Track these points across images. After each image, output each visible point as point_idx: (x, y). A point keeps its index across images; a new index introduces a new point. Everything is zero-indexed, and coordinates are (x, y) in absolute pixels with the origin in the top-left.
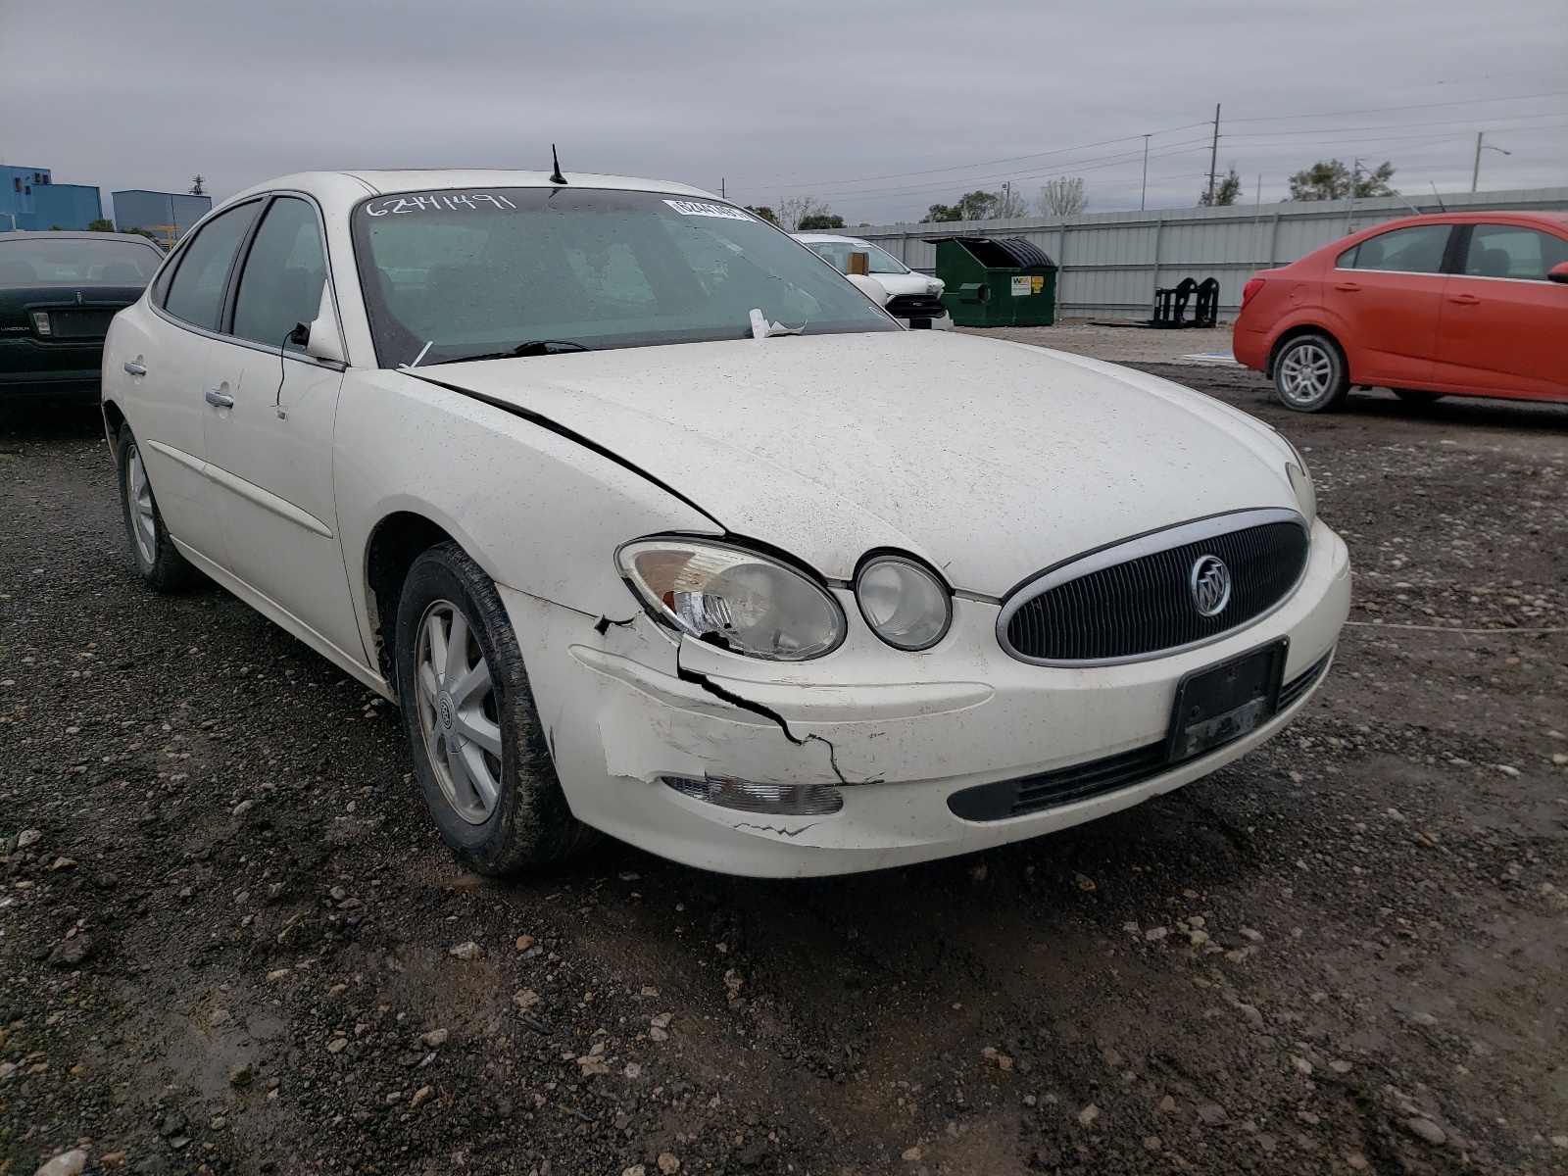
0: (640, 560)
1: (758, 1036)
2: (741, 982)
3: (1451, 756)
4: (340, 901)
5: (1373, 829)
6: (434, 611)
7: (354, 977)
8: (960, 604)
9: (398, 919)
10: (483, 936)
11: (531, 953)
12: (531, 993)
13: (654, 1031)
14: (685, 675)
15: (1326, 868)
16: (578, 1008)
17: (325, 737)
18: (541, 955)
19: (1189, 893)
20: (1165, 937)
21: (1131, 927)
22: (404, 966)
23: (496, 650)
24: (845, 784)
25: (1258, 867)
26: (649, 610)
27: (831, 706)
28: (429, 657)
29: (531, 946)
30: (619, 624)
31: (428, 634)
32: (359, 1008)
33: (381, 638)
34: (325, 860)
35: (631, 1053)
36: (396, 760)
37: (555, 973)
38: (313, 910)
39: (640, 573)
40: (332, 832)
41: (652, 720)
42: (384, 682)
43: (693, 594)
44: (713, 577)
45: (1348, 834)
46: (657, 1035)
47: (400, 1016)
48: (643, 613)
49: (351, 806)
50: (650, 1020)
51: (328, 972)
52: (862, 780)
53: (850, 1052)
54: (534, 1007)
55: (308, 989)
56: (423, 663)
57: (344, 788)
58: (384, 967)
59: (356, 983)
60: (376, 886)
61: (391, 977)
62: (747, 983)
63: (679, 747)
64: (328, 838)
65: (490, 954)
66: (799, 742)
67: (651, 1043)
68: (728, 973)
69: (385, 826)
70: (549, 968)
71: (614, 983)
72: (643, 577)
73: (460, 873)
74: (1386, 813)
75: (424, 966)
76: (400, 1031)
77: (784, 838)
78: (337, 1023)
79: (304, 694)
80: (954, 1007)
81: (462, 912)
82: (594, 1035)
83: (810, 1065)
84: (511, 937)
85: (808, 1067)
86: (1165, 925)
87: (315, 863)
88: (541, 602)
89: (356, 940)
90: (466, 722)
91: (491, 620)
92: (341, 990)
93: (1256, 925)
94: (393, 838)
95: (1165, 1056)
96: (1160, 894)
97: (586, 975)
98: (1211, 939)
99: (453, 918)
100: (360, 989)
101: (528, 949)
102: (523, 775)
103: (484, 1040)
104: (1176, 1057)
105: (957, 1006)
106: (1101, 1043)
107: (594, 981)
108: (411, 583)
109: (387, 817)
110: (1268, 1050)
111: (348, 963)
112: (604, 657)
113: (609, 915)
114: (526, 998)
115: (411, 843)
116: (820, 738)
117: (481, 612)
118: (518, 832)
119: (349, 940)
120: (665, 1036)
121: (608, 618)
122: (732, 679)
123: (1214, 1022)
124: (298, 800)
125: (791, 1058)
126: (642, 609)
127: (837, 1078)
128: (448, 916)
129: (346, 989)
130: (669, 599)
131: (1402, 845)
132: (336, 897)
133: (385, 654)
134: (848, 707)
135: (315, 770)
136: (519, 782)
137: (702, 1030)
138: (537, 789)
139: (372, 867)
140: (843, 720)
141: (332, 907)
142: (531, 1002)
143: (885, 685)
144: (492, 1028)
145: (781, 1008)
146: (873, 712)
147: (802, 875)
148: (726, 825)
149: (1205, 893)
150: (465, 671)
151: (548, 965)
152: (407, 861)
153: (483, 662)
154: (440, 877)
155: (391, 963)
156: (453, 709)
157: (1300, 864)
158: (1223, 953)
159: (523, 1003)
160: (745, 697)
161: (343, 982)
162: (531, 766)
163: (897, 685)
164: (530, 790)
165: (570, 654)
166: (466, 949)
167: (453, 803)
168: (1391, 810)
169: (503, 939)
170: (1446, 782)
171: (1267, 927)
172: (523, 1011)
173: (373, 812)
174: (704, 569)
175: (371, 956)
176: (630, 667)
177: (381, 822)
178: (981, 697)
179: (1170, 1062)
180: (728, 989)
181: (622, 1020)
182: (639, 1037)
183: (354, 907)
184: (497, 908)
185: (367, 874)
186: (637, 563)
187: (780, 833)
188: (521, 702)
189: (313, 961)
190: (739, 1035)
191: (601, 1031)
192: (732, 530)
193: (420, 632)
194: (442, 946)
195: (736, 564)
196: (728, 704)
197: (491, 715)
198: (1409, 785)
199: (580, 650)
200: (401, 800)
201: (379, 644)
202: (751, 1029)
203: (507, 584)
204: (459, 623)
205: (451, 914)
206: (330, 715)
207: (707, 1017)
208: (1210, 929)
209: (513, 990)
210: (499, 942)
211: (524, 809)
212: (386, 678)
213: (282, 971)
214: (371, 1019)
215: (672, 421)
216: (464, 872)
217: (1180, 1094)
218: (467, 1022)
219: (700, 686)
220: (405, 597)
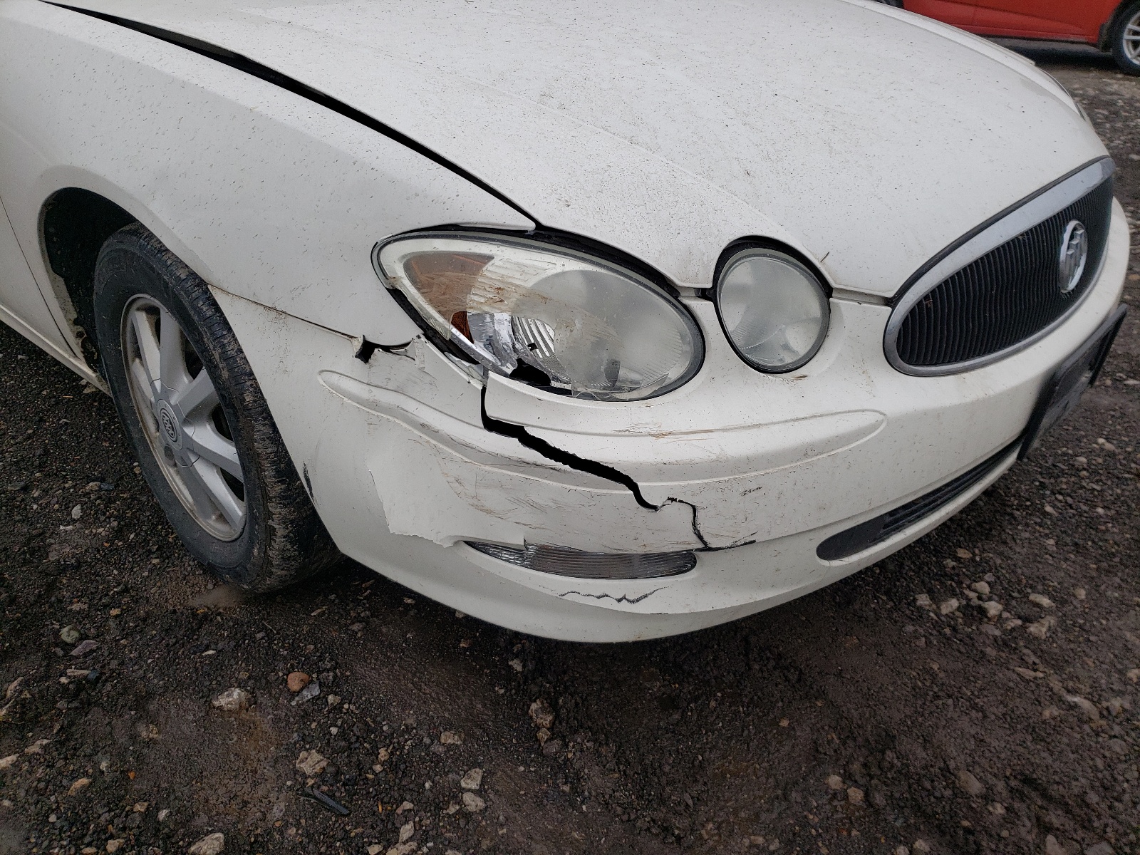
0: (413, 265)
1: (586, 793)
2: (551, 718)
3: (1125, 377)
4: (74, 646)
5: (1094, 462)
6: (135, 306)
7: (99, 763)
8: (843, 308)
9: (146, 661)
10: (249, 678)
11: (307, 695)
12: (316, 756)
13: (467, 798)
14: (492, 425)
15: (1072, 511)
16: (374, 772)
17: (41, 420)
18: (318, 697)
19: (963, 553)
20: (958, 609)
21: (923, 600)
22: (159, 733)
23: (221, 366)
24: (707, 549)
25: (1012, 515)
26: (431, 334)
27: (697, 461)
28: (138, 354)
29: (306, 685)
30: (387, 349)
31: (133, 328)
32: (109, 811)
33: (81, 329)
34: (51, 587)
35: (448, 835)
36: (123, 444)
37: (339, 723)
38: (40, 666)
39: (414, 282)
40: (57, 547)
41: (446, 475)
42: (94, 375)
43: (498, 316)
44: (524, 292)
45: (1075, 470)
46: (473, 803)
47: (163, 815)
48: (423, 339)
49: (76, 512)
50: (459, 782)
51: (66, 758)
52: (729, 544)
53: (690, 802)
54: (322, 775)
55: (42, 785)
56: (133, 361)
57: (67, 486)
58: (134, 738)
59: (102, 772)
60: (116, 616)
61: (145, 751)
62: (557, 717)
63: (488, 512)
64: (53, 557)
65: (260, 699)
66: (655, 508)
67: (467, 816)
68: (534, 706)
69: (119, 533)
70: (331, 715)
71: (408, 729)
72: (418, 289)
73: (210, 586)
74: (1097, 444)
75: (184, 727)
76: (165, 842)
77: (625, 607)
78: (84, 836)
79: (14, 368)
80: (781, 724)
81: (220, 646)
82: (399, 811)
83: (653, 830)
84: (281, 674)
85: (650, 832)
86: (954, 595)
87: (40, 596)
88: (273, 314)
89: (96, 704)
90: (194, 438)
91: (210, 328)
92: (83, 786)
93: (1040, 587)
94: (130, 547)
95: (1022, 774)
96: (934, 556)
97: (374, 721)
98: (1005, 609)
99: (211, 652)
100: (108, 780)
101: (302, 689)
102: (274, 508)
103: (269, 832)
104: (1035, 776)
105: (785, 723)
106: (952, 764)
107: (385, 728)
108: (103, 272)
109: (119, 523)
110: (1123, 758)
111: (90, 741)
112: (370, 392)
113: (384, 630)
114: (311, 763)
115: (150, 552)
116: (680, 501)
117: (196, 318)
118: (274, 563)
119: (86, 707)
120: (480, 803)
121: (371, 339)
122: (561, 431)
123: (1057, 726)
124: (14, 507)
125: (629, 820)
126: (420, 332)
127: (685, 842)
128: (206, 650)
129: (91, 783)
130: (460, 321)
131: (1126, 479)
132: (69, 640)
133: (89, 346)
134: (718, 461)
135: (32, 464)
136: (270, 515)
137: (521, 789)
138: (292, 522)
139: (108, 589)
140: (711, 477)
141: (64, 656)
142: (318, 769)
143: (759, 426)
144: (277, 811)
145: (603, 750)
146: (749, 463)
147: (640, 639)
148: (550, 593)
149: (977, 551)
150: (185, 379)
151: (329, 712)
152: (148, 577)
153: (203, 373)
154: (189, 593)
155: (144, 732)
156: (176, 422)
157: (1048, 509)
158: (1023, 628)
159: (308, 771)
160: (582, 455)
161: (86, 774)
162: (284, 498)
163: (774, 423)
164: (284, 523)
165: (322, 382)
166: (231, 698)
167: (191, 511)
168: (1101, 441)
169: (272, 677)
170: (1131, 404)
171: (1050, 589)
172: (310, 782)
173: (102, 518)
174: (510, 280)
175: (118, 723)
176: (411, 406)
177: (113, 528)
178: (873, 428)
179: (1028, 781)
180: (538, 728)
181: (427, 785)
182: (452, 809)
183: (92, 651)
184: (259, 636)
185: (103, 601)
186: (408, 268)
187: (619, 600)
188: (261, 428)
189: (45, 742)
190: (563, 791)
191: (407, 805)
192: (545, 222)
193: (125, 327)
194: (203, 697)
195: (554, 272)
196: (559, 465)
197: (223, 430)
198: (1102, 411)
199: (335, 378)
200: (133, 498)
201: (79, 335)
202: (576, 780)
203: (225, 287)
204: (169, 323)
205: (207, 648)
206: (45, 393)
207: (522, 769)
208: (1001, 597)
209: (292, 753)
210: (268, 682)
211: (279, 541)
212: (95, 371)
213: (9, 758)
214: (124, 829)
215: (420, 60)
216: (215, 585)
217: (1058, 829)
218: (245, 803)
219: (516, 440)
220: (98, 287)
